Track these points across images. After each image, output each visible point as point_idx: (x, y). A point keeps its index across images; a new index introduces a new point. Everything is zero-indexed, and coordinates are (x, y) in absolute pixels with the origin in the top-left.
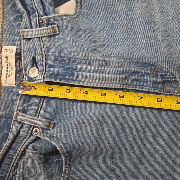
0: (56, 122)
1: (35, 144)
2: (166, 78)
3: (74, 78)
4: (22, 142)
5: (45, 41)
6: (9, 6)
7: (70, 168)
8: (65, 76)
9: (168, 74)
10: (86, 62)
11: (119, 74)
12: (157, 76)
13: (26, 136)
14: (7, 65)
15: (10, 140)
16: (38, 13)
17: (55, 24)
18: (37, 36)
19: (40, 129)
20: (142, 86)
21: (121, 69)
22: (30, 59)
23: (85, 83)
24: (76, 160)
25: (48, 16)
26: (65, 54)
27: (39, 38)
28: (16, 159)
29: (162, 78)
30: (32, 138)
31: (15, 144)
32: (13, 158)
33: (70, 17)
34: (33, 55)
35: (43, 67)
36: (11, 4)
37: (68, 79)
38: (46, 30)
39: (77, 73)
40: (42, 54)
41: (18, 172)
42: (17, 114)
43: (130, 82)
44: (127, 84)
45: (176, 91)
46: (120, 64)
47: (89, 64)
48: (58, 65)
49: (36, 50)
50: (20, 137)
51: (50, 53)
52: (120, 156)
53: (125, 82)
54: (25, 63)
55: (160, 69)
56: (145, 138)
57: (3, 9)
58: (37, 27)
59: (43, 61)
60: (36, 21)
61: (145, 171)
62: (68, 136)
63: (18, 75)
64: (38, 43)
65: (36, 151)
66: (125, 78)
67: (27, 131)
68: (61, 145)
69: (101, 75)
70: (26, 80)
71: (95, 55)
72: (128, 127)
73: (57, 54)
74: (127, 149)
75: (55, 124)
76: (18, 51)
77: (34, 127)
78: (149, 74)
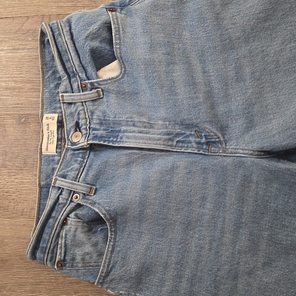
0: (98, 187)
1: (77, 212)
2: (211, 139)
3: (118, 140)
4: (62, 209)
5: (89, 106)
6: (49, 74)
7: (115, 236)
8: (110, 138)
9: (212, 134)
10: (131, 123)
11: (163, 135)
12: (201, 137)
13: (66, 203)
14: (48, 133)
15: (48, 208)
16: (79, 76)
17: (99, 88)
18: (80, 101)
19: (81, 195)
20: (187, 147)
21: (165, 130)
22: (73, 124)
23: (128, 143)
24: (121, 226)
25: (93, 81)
26: (109, 117)
27: (82, 102)
28: (56, 228)
29: (206, 139)
30: (73, 205)
31: (54, 212)
32: (53, 227)
33: (115, 80)
34: (76, 120)
35: (87, 131)
36: (51, 72)
37: (112, 141)
38: (90, 94)
39: (121, 135)
40: (86, 118)
41: (60, 242)
42: (56, 180)
43: (175, 143)
44: (172, 145)
45: (221, 151)
46: (164, 126)
47: (134, 125)
48: (102, 128)
49: (79, 114)
50: (59, 204)
51: (95, 117)
52: (166, 222)
53: (170, 143)
54: (68, 129)
55: (203, 130)
56: (191, 202)
57: (43, 77)
58: (79, 92)
59: (87, 125)
60: (78, 85)
61: (193, 237)
62: (111, 202)
63: (60, 143)
64: (81, 108)
65: (79, 219)
66: (170, 139)
67: (66, 197)
68: (104, 212)
69: (145, 135)
70: (68, 145)
71: (141, 118)
72: (173, 191)
73: (101, 118)
74: (173, 215)
75: (96, 190)
76: (60, 119)
77: (74, 192)
78: (194, 135)
